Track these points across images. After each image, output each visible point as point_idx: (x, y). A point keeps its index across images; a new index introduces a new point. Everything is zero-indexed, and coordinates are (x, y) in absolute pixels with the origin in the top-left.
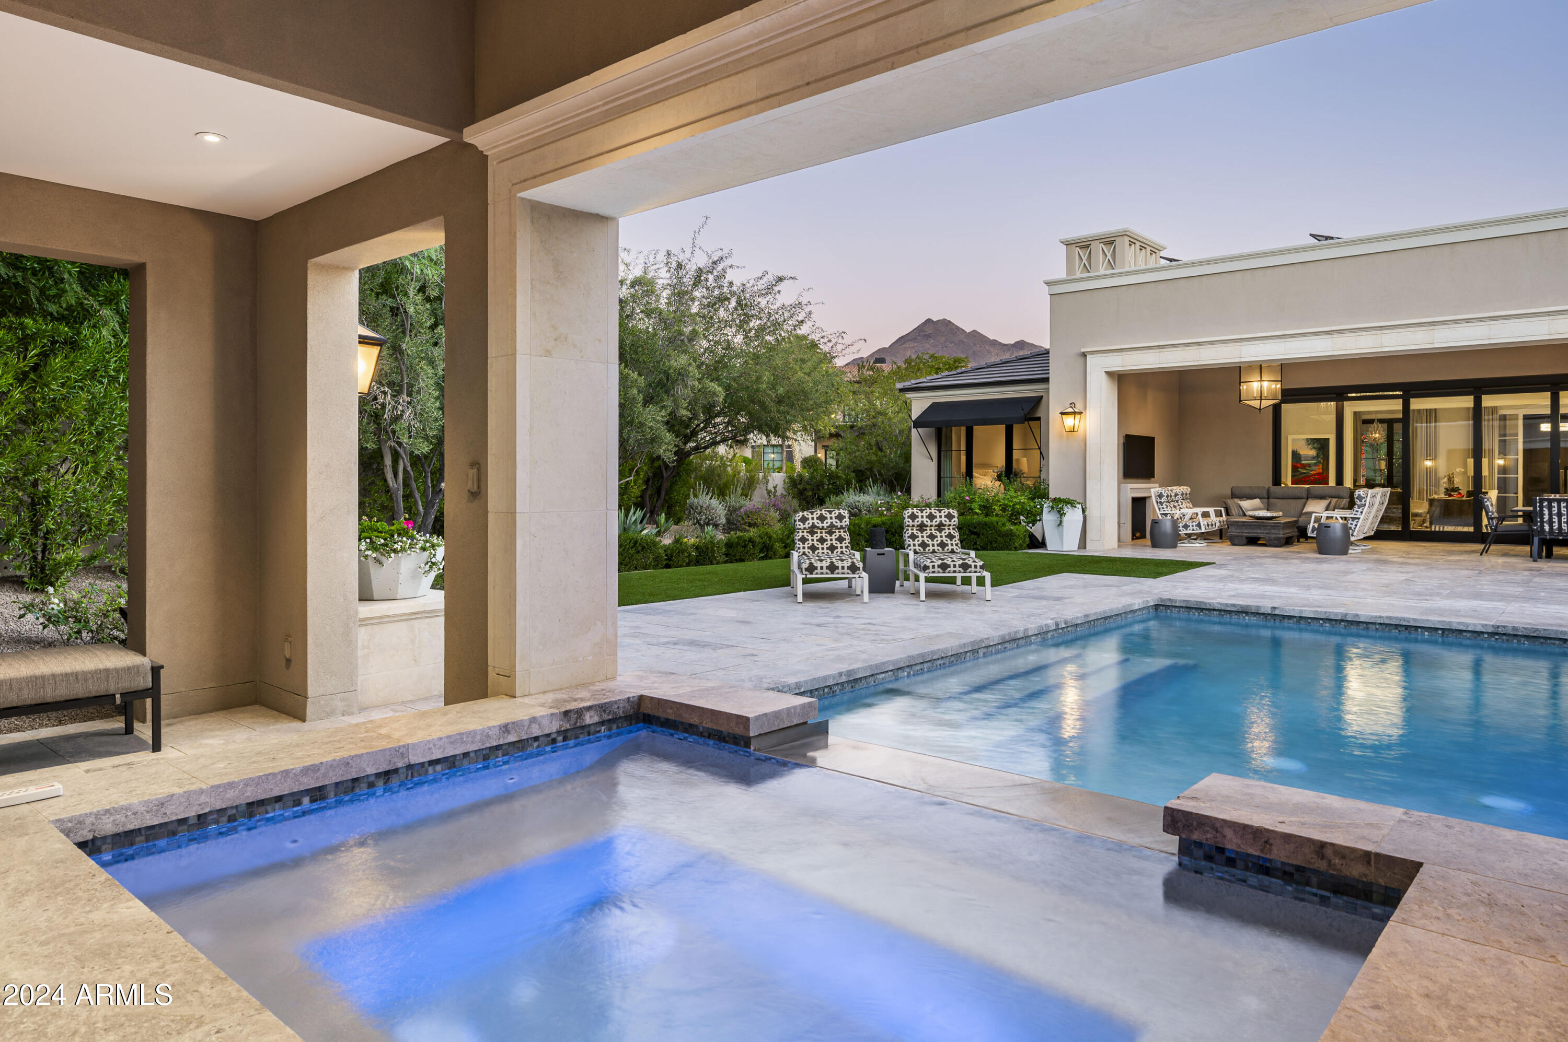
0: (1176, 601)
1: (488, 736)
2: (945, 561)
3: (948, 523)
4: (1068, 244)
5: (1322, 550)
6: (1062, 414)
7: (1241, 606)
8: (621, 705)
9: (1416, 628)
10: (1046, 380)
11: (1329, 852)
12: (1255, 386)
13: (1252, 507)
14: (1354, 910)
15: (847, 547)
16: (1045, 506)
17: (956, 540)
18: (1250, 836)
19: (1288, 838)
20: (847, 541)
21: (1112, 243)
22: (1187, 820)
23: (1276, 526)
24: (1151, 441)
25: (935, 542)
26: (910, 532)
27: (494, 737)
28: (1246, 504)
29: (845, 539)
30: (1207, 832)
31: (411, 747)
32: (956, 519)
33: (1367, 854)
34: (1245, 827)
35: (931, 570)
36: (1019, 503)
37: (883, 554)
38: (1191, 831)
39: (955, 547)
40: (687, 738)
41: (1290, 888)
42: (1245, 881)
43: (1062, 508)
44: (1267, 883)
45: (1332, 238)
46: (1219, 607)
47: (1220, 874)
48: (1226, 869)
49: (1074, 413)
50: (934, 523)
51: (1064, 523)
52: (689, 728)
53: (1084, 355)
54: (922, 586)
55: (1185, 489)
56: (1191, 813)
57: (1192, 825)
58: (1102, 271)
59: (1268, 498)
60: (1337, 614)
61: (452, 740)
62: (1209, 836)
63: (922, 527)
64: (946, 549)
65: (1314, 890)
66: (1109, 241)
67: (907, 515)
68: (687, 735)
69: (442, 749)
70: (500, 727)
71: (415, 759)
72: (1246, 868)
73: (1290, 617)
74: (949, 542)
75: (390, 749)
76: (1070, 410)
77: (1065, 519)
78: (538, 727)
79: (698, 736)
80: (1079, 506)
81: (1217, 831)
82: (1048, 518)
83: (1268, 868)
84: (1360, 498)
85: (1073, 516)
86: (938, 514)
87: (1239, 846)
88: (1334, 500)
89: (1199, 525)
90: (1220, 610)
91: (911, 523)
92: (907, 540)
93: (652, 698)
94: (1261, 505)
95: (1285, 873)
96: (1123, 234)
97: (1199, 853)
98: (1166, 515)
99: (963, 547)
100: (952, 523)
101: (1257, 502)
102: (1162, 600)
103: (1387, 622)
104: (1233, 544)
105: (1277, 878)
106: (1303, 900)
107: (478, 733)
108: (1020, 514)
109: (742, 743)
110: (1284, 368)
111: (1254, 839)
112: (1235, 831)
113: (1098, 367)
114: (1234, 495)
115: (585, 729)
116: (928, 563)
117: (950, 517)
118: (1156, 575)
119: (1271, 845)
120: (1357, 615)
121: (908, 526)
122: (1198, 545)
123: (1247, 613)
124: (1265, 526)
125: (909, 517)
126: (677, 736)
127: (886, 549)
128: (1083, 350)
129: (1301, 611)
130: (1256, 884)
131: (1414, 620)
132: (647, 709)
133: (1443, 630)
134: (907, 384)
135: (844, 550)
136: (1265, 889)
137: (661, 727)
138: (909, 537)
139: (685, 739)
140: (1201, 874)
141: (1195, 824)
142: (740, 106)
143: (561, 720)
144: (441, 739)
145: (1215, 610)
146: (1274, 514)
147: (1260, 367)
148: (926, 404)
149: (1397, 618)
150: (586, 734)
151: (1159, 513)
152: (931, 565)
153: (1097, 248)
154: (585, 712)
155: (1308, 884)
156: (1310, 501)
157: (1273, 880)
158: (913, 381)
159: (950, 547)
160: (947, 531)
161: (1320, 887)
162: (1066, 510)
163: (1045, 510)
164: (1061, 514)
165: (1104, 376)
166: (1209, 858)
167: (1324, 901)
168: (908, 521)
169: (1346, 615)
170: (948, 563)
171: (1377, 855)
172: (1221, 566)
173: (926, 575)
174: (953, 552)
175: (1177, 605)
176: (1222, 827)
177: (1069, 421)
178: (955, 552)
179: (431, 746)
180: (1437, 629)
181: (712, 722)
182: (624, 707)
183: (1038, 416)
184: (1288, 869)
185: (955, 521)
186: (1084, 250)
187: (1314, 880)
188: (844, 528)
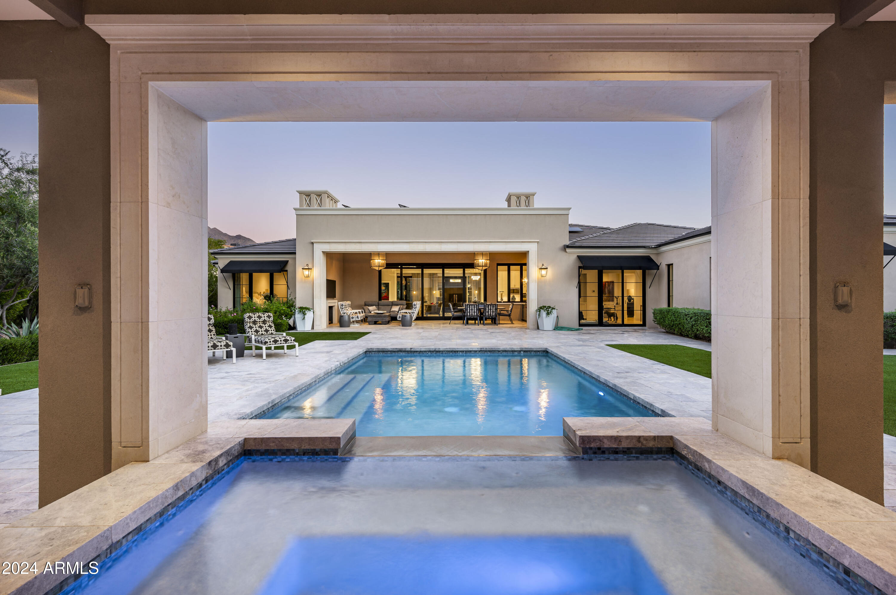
0: (374, 349)
1: (166, 497)
2: (276, 339)
3: (268, 320)
4: (300, 193)
5: (403, 325)
6: (303, 269)
7: (399, 349)
8: (236, 448)
9: (458, 351)
10: (295, 253)
11: (642, 439)
12: (376, 261)
13: (373, 309)
14: (647, 459)
15: (214, 335)
16: (296, 311)
17: (273, 328)
18: (614, 440)
19: (627, 437)
20: (214, 331)
21: (320, 195)
22: (589, 440)
23: (385, 316)
24: (335, 281)
25: (263, 330)
26: (249, 325)
27: (170, 497)
28: (371, 308)
29: (213, 331)
30: (597, 442)
31: (113, 528)
32: (272, 318)
33: (655, 437)
34: (612, 437)
35: (269, 343)
36: (283, 310)
37: (237, 337)
38: (591, 444)
39: (273, 332)
40: (285, 459)
41: (625, 457)
42: (609, 459)
43: (304, 311)
44: (617, 457)
45: (406, 207)
46: (391, 350)
47: (599, 459)
48: (601, 455)
49: (309, 269)
50: (261, 320)
51: (306, 318)
52: (288, 452)
53: (313, 243)
54: (264, 352)
55: (349, 303)
56: (590, 436)
57: (591, 441)
58: (316, 207)
59: (378, 306)
60: (433, 349)
61: (143, 510)
62: (597, 444)
63: (255, 322)
64: (268, 333)
65: (634, 455)
66: (319, 195)
67: (246, 317)
68: (285, 457)
69: (136, 520)
70: (173, 487)
71: (116, 538)
72: (609, 453)
73: (417, 351)
74: (270, 329)
75: (96, 537)
76: (307, 267)
77: (306, 316)
78: (195, 479)
79: (294, 455)
80: (312, 310)
81: (601, 441)
82: (298, 316)
83: (617, 451)
84: (415, 305)
85: (309, 315)
86: (263, 316)
87: (609, 445)
88: (402, 306)
89: (358, 317)
90: (391, 351)
91: (249, 321)
92: (247, 329)
93: (255, 439)
94: (376, 309)
95: (623, 451)
96: (326, 193)
97: (590, 452)
98: (344, 313)
99: (276, 331)
100: (270, 320)
101: (374, 307)
102: (368, 349)
103: (449, 350)
104: (369, 324)
105: (621, 454)
106: (630, 460)
107: (160, 497)
108: (282, 314)
109: (332, 453)
110: (387, 255)
111: (615, 441)
112: (608, 440)
113: (319, 249)
114: (365, 305)
115: (218, 472)
116: (267, 340)
117: (269, 317)
118: (356, 339)
119: (621, 442)
120: (439, 348)
121: (247, 322)
122: (357, 325)
123: (401, 351)
124: (381, 317)
125: (247, 318)
126: (276, 460)
127: (238, 334)
128: (312, 241)
129: (421, 349)
130: (613, 459)
131: (457, 348)
132: (251, 446)
133: (466, 351)
134: (216, 251)
135: (213, 336)
136: (616, 460)
137: (261, 455)
138: (248, 328)
139: (283, 460)
140: (592, 460)
141: (592, 440)
142: (377, 73)
143: (208, 469)
144: (135, 512)
145: (389, 351)
146: (382, 312)
147: (378, 254)
148: (227, 261)
149: (452, 348)
150: (217, 474)
151: (341, 312)
152: (269, 341)
153: (313, 197)
154: (219, 459)
155: (632, 453)
156: (393, 306)
157: (619, 455)
158: (219, 250)
159: (270, 332)
160: (268, 324)
161: (636, 453)
162: (306, 312)
163: (297, 313)
164: (304, 314)
165: (321, 253)
166: (595, 453)
167: (637, 458)
168: (247, 320)
169: (436, 349)
170: (278, 339)
171: (658, 436)
172: (374, 333)
173: (266, 346)
174: (272, 334)
175: (374, 350)
176: (603, 439)
177: (306, 272)
178: (273, 334)
179: (129, 521)
180: (464, 351)
181: (309, 445)
182: (237, 449)
183: (286, 269)
184: (625, 450)
185: (272, 319)
186: (308, 197)
187: (634, 451)
188: (211, 325)
